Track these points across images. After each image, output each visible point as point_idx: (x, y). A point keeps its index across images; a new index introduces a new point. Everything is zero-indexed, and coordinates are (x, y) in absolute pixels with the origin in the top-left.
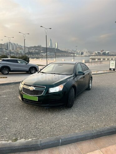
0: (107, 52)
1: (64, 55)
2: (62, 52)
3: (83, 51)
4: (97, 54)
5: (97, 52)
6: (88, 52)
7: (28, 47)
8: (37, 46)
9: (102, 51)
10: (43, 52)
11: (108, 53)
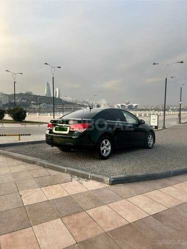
0: (134, 105)
1: (71, 109)
2: (67, 103)
3: (99, 103)
4: (120, 107)
5: (120, 105)
6: (108, 104)
7: (9, 94)
8: (25, 93)
9: (127, 104)
10: (35, 102)
11: (136, 106)
